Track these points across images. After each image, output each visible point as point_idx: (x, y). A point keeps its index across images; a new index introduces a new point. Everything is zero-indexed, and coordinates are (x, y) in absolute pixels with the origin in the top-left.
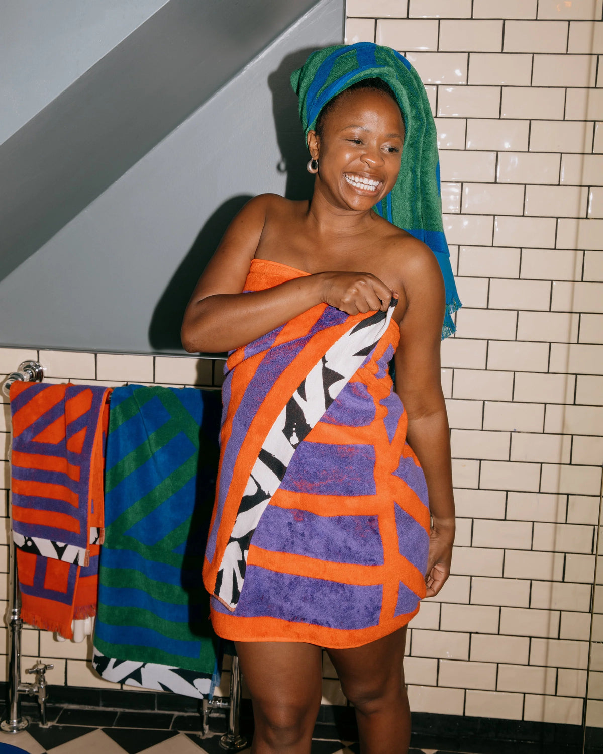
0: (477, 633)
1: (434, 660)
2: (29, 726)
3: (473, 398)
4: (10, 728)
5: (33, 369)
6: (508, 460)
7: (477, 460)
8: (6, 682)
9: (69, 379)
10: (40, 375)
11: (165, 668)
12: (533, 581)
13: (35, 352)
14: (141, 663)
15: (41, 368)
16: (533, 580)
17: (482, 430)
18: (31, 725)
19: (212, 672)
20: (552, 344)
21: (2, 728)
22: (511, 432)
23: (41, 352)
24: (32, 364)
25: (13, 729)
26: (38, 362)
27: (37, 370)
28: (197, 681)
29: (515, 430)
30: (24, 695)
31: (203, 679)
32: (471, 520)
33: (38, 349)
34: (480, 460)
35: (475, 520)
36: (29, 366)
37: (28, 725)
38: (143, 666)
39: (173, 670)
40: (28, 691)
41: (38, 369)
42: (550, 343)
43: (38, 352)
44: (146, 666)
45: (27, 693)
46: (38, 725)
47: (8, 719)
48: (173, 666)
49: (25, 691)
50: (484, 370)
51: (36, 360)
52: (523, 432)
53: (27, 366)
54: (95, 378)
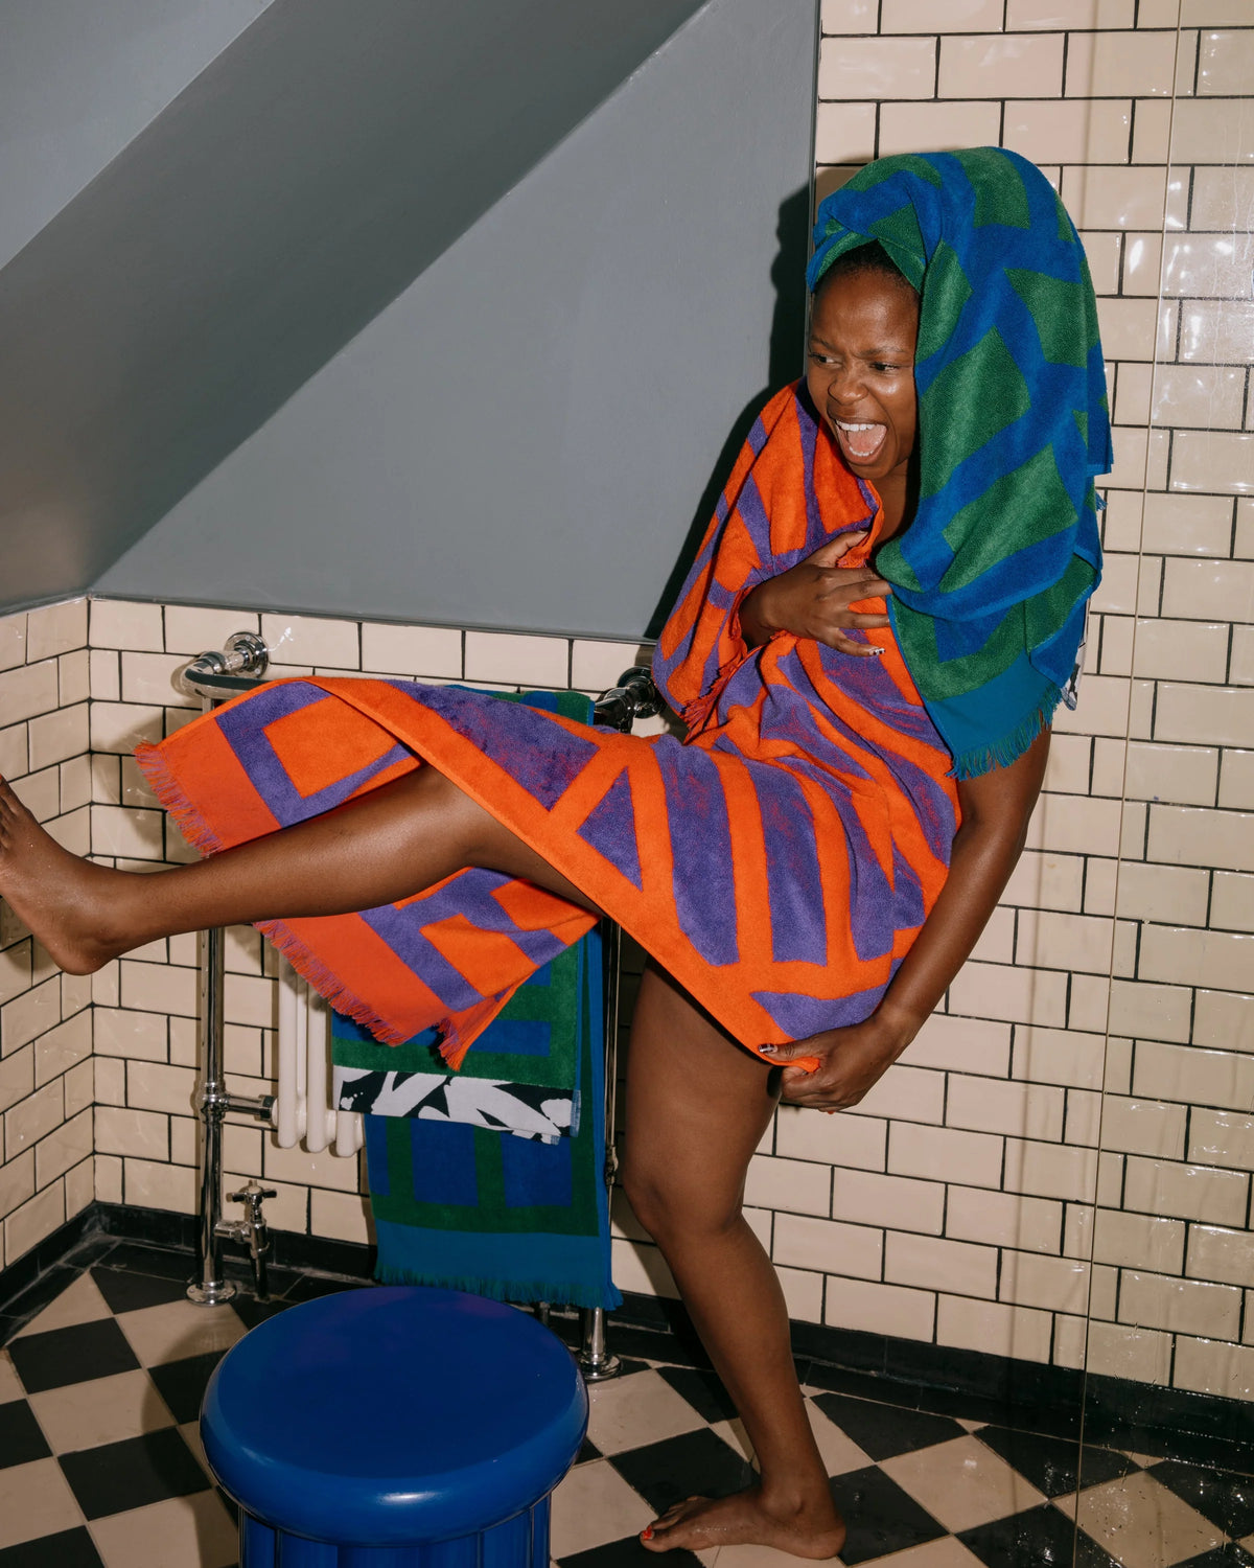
0: (1077, 1202)
1: (992, 1249)
2: (237, 1298)
3: (1071, 731)
4: (203, 1297)
5: (249, 647)
6: (1142, 858)
7: (1079, 855)
8: (196, 1216)
9: (314, 667)
10: (263, 660)
11: (487, 1084)
12: (1193, 1108)
13: (255, 615)
14: (443, 1078)
15: (265, 650)
16: (1194, 1105)
17: (1090, 796)
18: (241, 1295)
19: (571, 1086)
20: (1235, 626)
21: (188, 1293)
22: (1149, 802)
23: (264, 616)
24: (248, 638)
25: (209, 1298)
26: (260, 634)
27: (257, 653)
28: (546, 1105)
29: (1156, 798)
30: (225, 1239)
31: (558, 1100)
32: (1066, 975)
33: (260, 610)
34: (1086, 856)
35: (1073, 975)
36: (243, 642)
37: (235, 1294)
38: (447, 1082)
39: (501, 1087)
40: (233, 1233)
41: (260, 649)
42: (1231, 624)
43: (260, 616)
44: (452, 1082)
45: (231, 1236)
46: (253, 1297)
47: (199, 1282)
48: (501, 1079)
49: (228, 1233)
50: (1094, 675)
51: (257, 632)
52: (1174, 804)
53: (241, 642)
54: (358, 668)
